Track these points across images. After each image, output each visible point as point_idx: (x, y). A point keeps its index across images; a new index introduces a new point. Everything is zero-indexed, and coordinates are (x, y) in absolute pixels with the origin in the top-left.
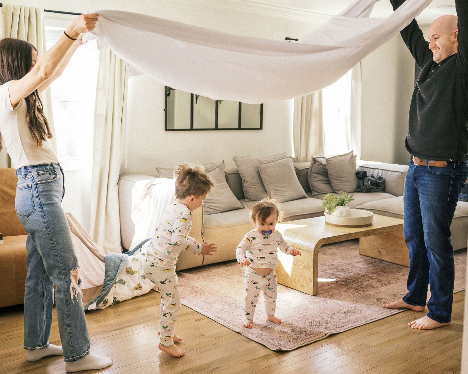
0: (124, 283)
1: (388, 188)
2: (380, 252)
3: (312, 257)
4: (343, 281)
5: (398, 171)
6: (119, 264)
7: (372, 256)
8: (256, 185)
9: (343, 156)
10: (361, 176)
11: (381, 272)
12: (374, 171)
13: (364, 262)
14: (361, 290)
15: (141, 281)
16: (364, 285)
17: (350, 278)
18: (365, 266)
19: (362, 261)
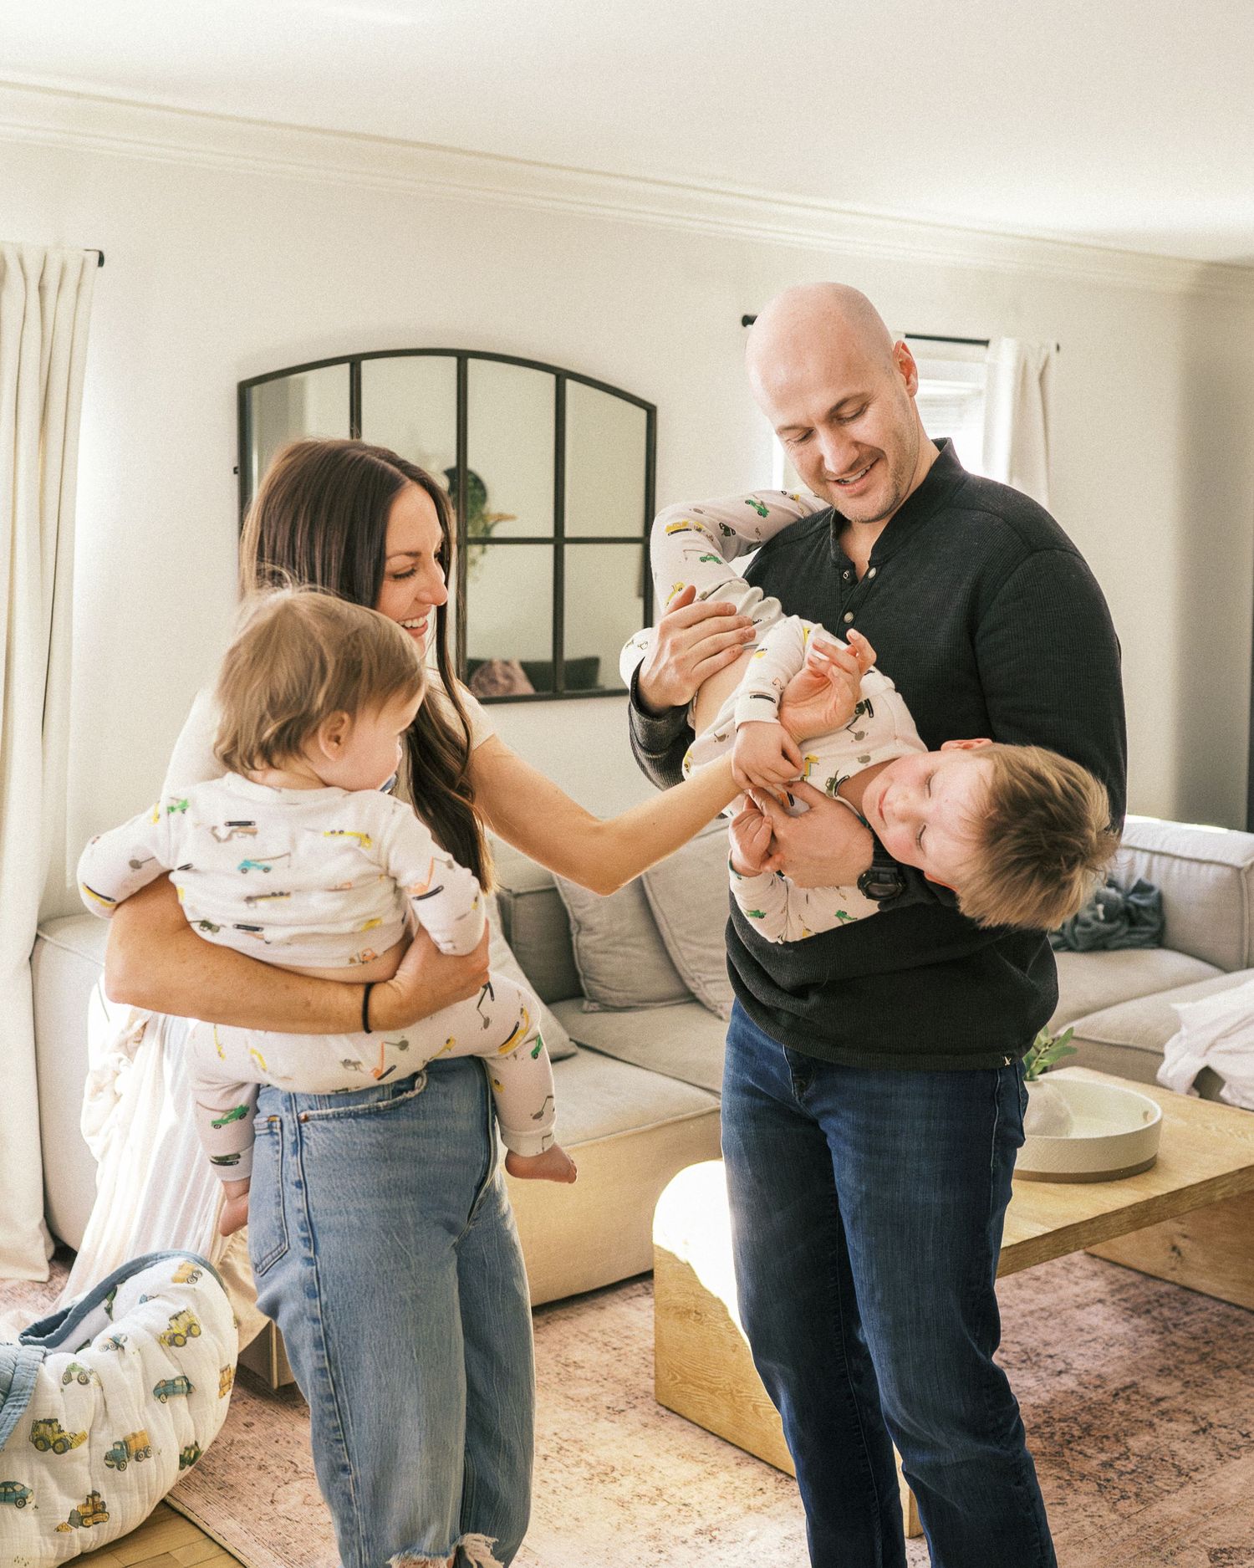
0: (20, 1500)
1: (1175, 928)
2: (1179, 1254)
4: (1037, 1427)
5: (1218, 858)
7: (1142, 1268)
8: (627, 941)
11: (1198, 1368)
13: (1110, 1300)
14: (1130, 1494)
15: (104, 1479)
16: (1134, 1459)
17: (1067, 1410)
18: (1121, 1329)
19: (1102, 1296)
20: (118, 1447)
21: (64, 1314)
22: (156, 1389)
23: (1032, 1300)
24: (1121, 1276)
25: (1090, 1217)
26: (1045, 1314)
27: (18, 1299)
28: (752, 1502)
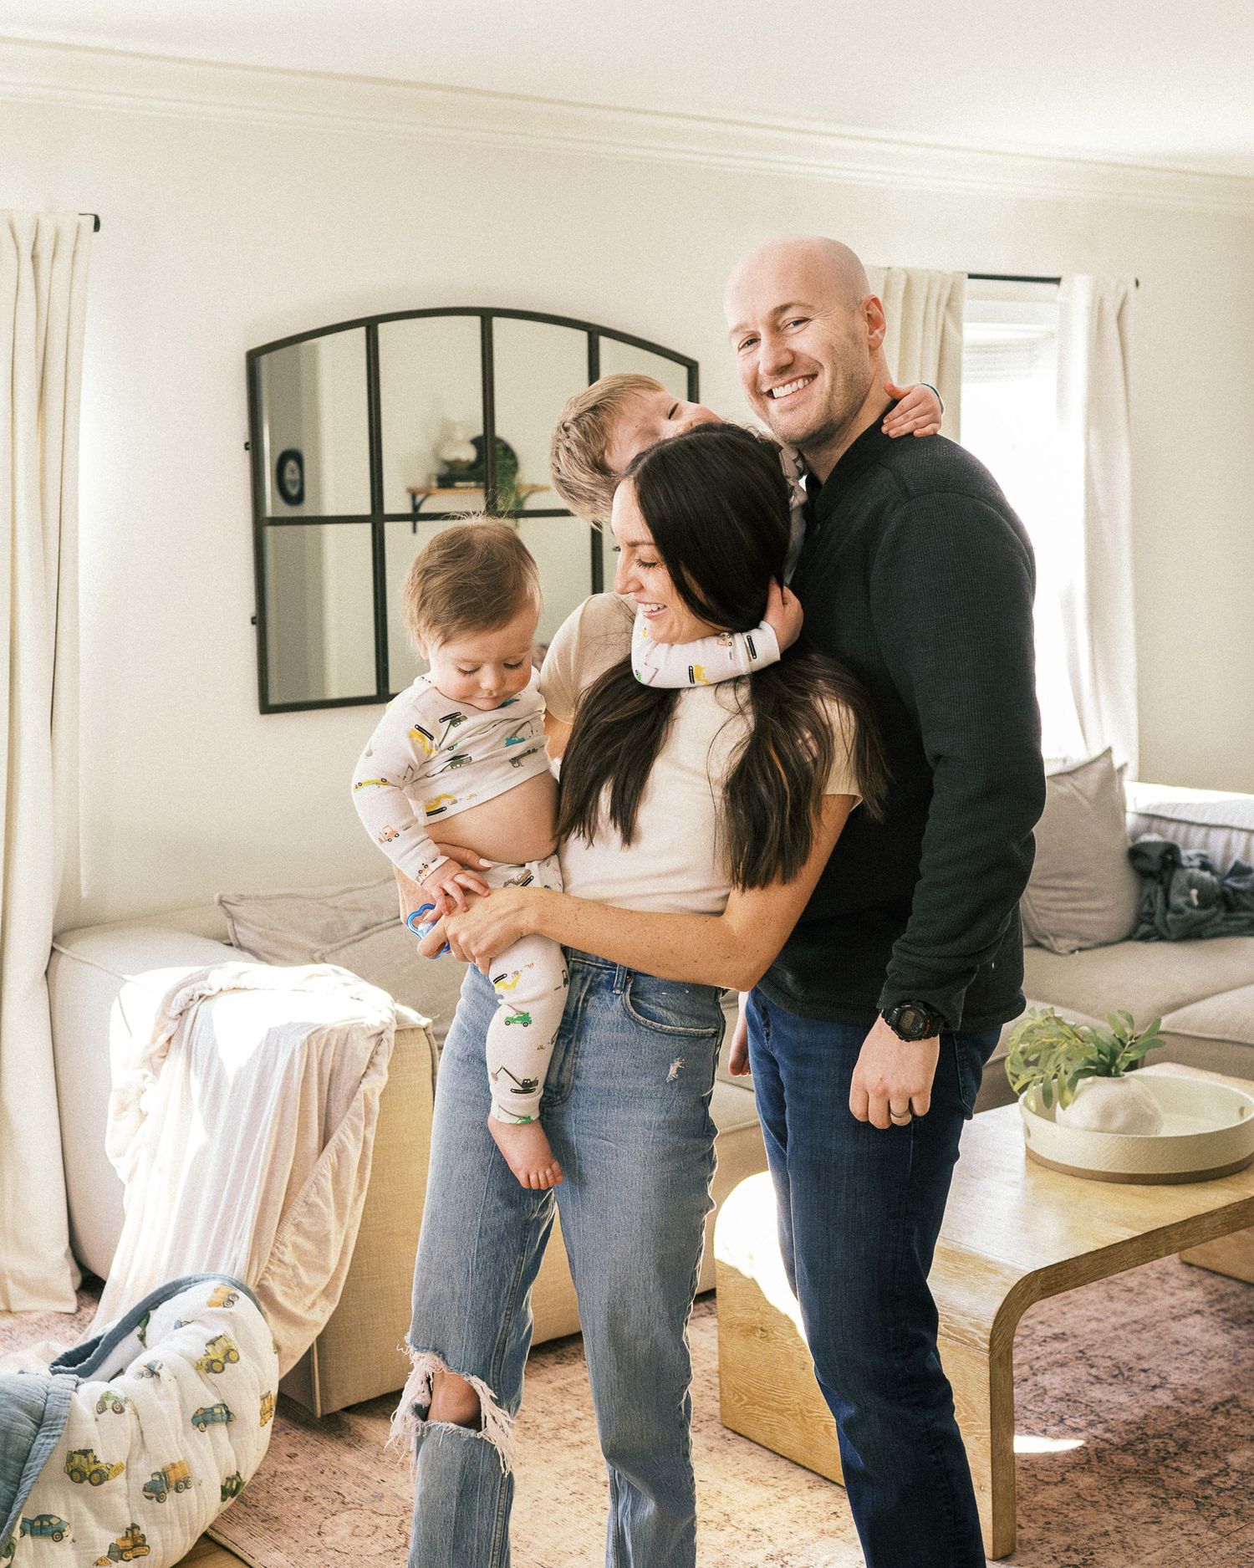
0: (58, 1534)
3: (985, 1374)
4: (1130, 1443)
6: (24, 1442)
9: (1067, 778)
10: (1154, 866)
12: (1207, 835)
13: (1208, 1310)
14: (1229, 1511)
15: (143, 1512)
16: (1234, 1476)
17: (1162, 1427)
18: (1220, 1340)
19: (1201, 1307)
20: (157, 1478)
21: (96, 1342)
22: (194, 1417)
23: (1123, 1313)
24: (1221, 1286)
25: (1181, 1219)
26: (1135, 1327)
27: (45, 1330)
28: (826, 1526)
